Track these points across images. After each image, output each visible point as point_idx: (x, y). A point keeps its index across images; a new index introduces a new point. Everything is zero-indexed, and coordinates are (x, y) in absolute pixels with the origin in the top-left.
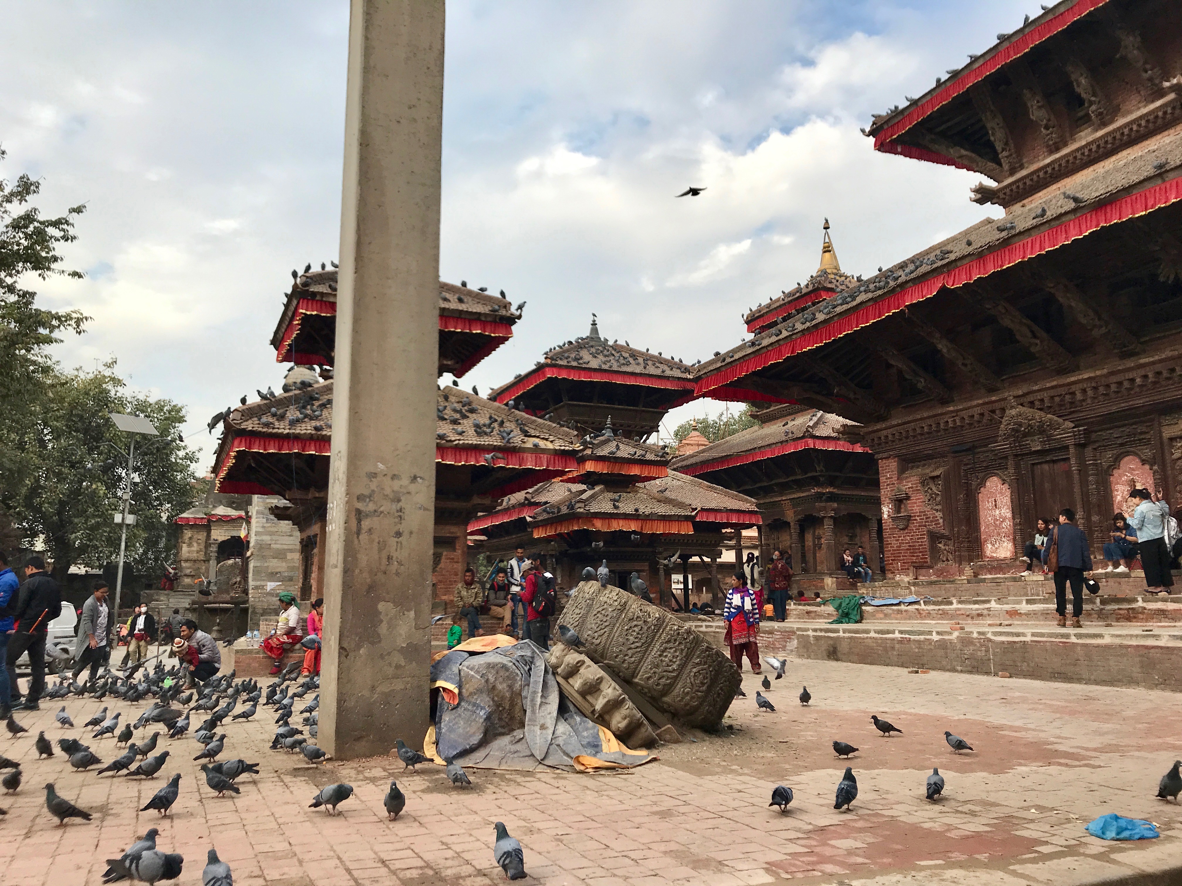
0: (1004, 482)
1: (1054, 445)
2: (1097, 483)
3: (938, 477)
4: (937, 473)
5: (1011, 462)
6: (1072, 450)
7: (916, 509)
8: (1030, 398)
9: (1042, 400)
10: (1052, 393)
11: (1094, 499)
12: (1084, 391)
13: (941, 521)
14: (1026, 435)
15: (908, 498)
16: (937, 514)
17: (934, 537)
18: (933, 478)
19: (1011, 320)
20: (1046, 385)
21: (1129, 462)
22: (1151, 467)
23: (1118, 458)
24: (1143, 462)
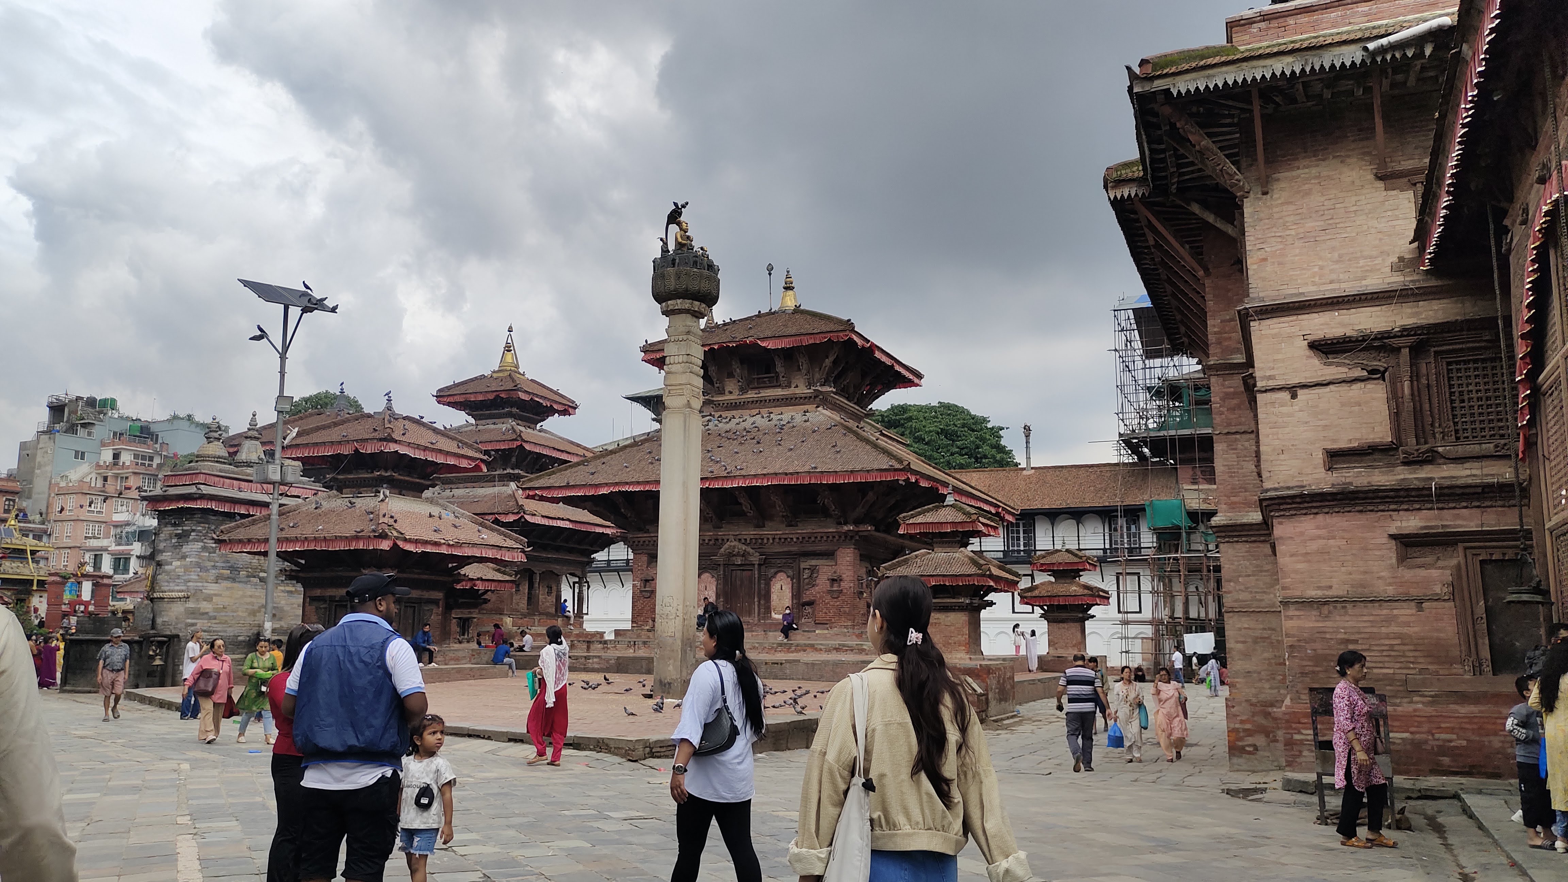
0: (713, 576)
1: (747, 562)
2: (765, 584)
5: (722, 568)
6: (756, 566)
8: (739, 537)
9: (746, 540)
10: (752, 537)
11: (763, 592)
12: (768, 539)
14: (734, 555)
15: (653, 579)
19: (744, 501)
20: (750, 533)
21: (781, 576)
22: (792, 580)
23: (776, 573)
24: (788, 577)
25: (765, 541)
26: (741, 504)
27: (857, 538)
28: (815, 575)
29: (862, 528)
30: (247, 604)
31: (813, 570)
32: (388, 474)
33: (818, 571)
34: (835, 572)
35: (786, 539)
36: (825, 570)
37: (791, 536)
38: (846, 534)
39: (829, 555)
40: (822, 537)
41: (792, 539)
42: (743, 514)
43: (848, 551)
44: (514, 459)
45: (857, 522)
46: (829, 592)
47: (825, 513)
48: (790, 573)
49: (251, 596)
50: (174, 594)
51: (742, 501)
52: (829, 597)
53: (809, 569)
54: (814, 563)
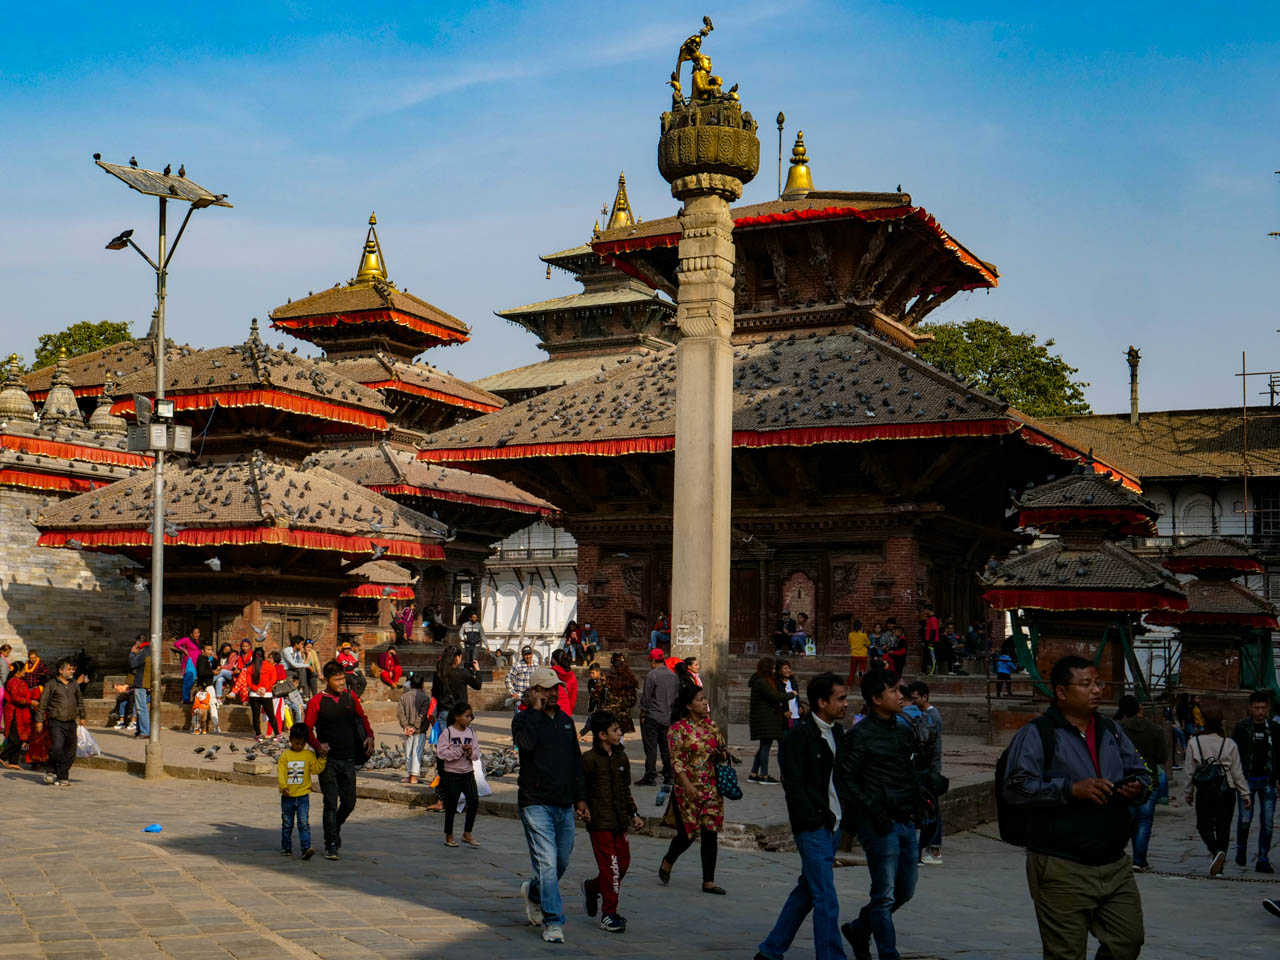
1: (749, 558)
2: (776, 589)
3: (640, 568)
4: (639, 565)
6: (762, 564)
7: (615, 592)
13: (639, 604)
15: (608, 582)
16: (636, 598)
17: (630, 616)
18: (634, 569)
20: (754, 515)
21: (799, 578)
22: (816, 582)
23: (791, 574)
24: (809, 579)
25: (777, 527)
27: (918, 522)
28: (853, 577)
29: (927, 507)
31: (848, 569)
32: (261, 435)
33: (857, 571)
34: (883, 573)
35: (808, 525)
36: (868, 571)
37: (817, 520)
38: (901, 515)
39: (875, 548)
40: (863, 522)
43: (903, 542)
45: (917, 499)
46: (873, 602)
47: (870, 485)
48: (813, 574)
52: (874, 609)
53: (842, 568)
54: (850, 559)
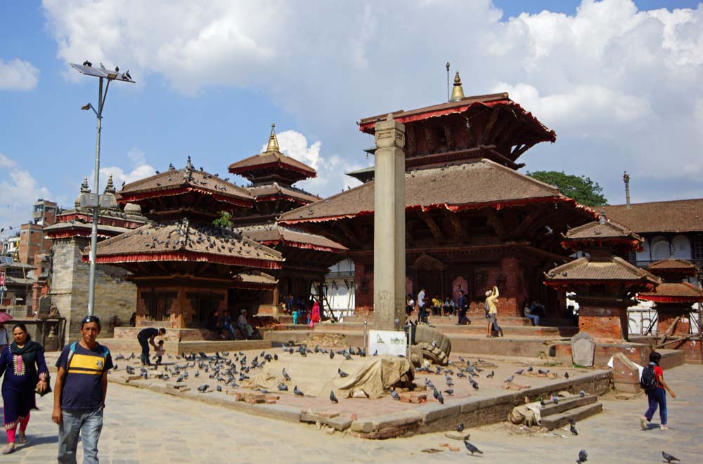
1: (435, 269)
2: (449, 284)
5: (417, 273)
6: (442, 272)
8: (429, 252)
9: (433, 253)
10: (438, 251)
11: (447, 291)
14: (426, 265)
19: (432, 225)
20: (436, 249)
21: (460, 278)
22: (468, 281)
23: (455, 278)
24: (465, 279)
25: (448, 254)
26: (429, 228)
27: (518, 250)
28: (486, 278)
29: (521, 243)
30: (108, 298)
31: (483, 274)
32: (188, 209)
33: (488, 275)
34: (501, 276)
35: (463, 252)
36: (493, 274)
38: (509, 248)
39: (496, 263)
40: (490, 251)
41: (467, 252)
42: (431, 235)
43: (510, 260)
44: (277, 207)
45: (516, 239)
47: (492, 232)
48: (467, 276)
49: (110, 293)
50: (63, 292)
51: (430, 226)
53: (480, 273)
54: (483, 269)
